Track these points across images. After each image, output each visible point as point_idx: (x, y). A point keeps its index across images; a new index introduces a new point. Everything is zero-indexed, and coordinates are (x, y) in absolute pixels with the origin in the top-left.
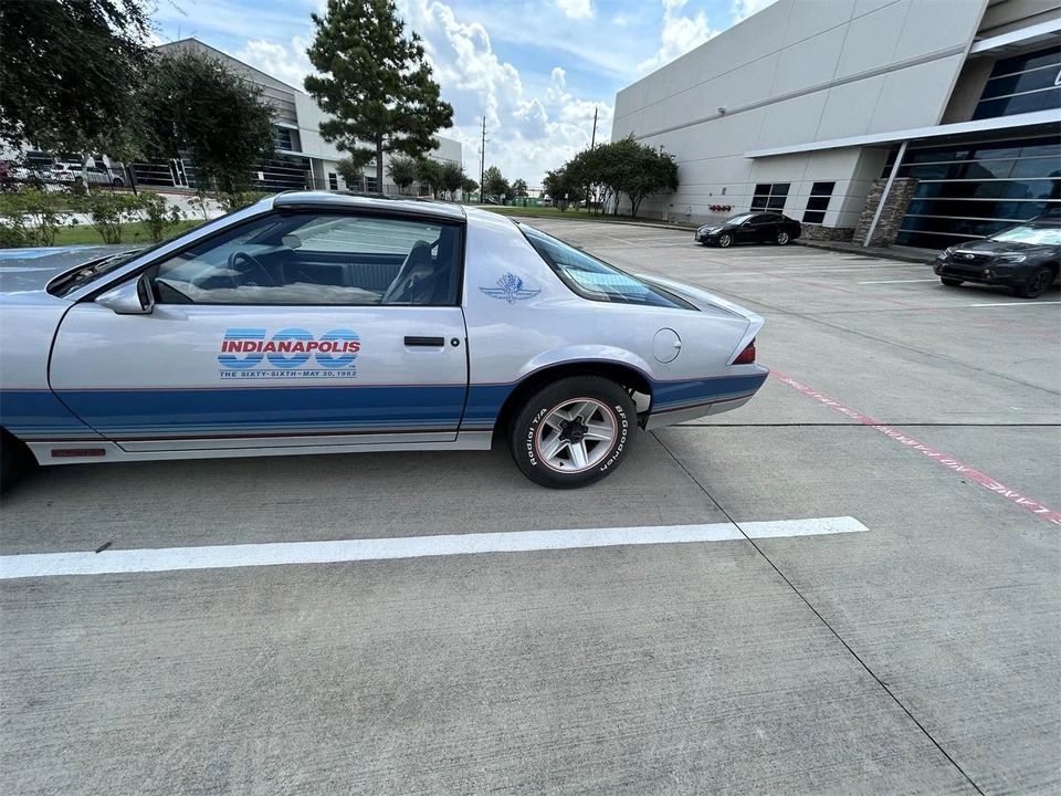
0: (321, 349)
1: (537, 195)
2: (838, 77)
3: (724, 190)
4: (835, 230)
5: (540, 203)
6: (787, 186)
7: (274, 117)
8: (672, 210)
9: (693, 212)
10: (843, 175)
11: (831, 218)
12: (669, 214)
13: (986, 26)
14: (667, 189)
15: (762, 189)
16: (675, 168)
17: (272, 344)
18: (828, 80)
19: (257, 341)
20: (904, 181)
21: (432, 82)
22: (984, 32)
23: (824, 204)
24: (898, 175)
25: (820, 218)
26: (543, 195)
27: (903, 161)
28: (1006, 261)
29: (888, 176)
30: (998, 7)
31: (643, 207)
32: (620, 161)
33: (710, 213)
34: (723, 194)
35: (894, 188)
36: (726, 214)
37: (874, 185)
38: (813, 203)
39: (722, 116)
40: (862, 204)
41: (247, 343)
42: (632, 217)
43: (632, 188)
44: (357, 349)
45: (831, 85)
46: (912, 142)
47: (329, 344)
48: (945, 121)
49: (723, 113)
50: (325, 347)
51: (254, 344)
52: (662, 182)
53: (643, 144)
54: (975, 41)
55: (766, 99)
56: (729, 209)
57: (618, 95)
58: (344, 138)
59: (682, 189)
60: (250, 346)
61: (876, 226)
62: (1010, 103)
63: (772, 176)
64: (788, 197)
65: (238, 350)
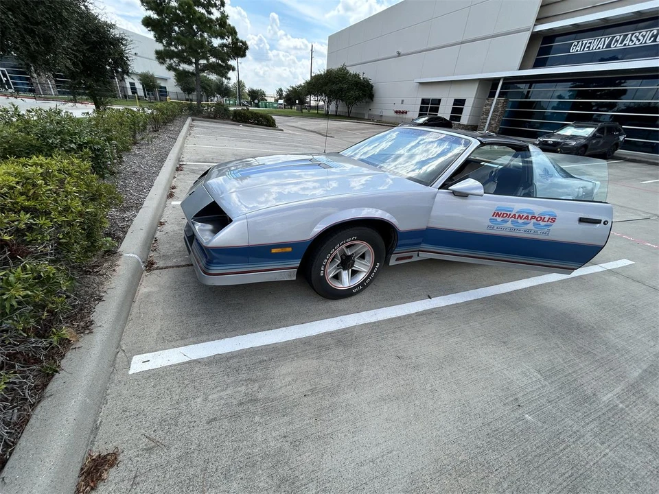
0: (537, 220)
1: (272, 100)
2: (465, 39)
3: (403, 101)
4: (467, 126)
5: (275, 105)
6: (440, 100)
7: (124, 45)
8: (370, 112)
9: (384, 114)
10: (470, 95)
11: (465, 119)
12: (369, 115)
13: (540, 17)
14: (367, 100)
15: (424, 101)
16: (372, 87)
17: (515, 215)
18: (460, 40)
19: (509, 213)
20: (502, 100)
21: (229, 25)
22: (539, 20)
23: (460, 111)
24: (499, 97)
25: (458, 119)
26: (276, 101)
27: (501, 89)
28: (567, 144)
29: (494, 97)
30: (546, 7)
31: (354, 110)
32: (340, 82)
33: (395, 115)
34: (402, 103)
35: (497, 103)
36: (404, 116)
37: (487, 102)
38: (454, 110)
39: (399, 56)
40: (480, 112)
41: (504, 214)
42: (348, 117)
43: (349, 99)
44: (554, 221)
45: (462, 43)
46: (505, 79)
47: (541, 218)
48: (521, 68)
49: (399, 54)
50: (539, 219)
51: (507, 214)
52: (365, 95)
53: (352, 70)
54: (535, 25)
55: (425, 48)
56: (406, 113)
57: (329, 37)
58: (172, 61)
59: (375, 99)
60: (505, 215)
61: (489, 124)
62: (548, 60)
63: (431, 94)
64: (440, 106)
65: (499, 216)
